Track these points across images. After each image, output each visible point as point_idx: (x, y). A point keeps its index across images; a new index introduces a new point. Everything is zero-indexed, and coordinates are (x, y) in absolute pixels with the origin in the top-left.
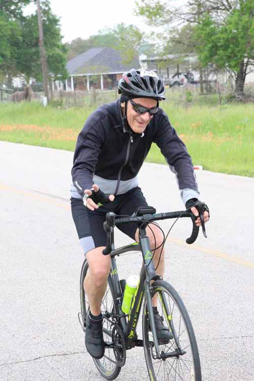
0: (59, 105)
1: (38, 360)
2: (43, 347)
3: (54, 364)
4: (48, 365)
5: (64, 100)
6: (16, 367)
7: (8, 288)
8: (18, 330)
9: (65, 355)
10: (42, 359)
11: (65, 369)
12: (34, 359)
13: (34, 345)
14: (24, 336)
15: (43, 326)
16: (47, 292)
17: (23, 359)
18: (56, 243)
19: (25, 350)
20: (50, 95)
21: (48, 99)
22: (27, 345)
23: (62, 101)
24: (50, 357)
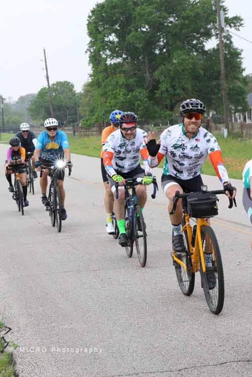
0: (239, 137)
1: (224, 365)
2: (229, 354)
3: (239, 368)
4: (233, 369)
5: (245, 132)
6: (205, 369)
7: (195, 303)
8: (205, 339)
9: (249, 361)
10: (228, 364)
11: (249, 372)
12: (221, 364)
13: (220, 352)
14: (211, 344)
15: (227, 336)
16: (231, 308)
17: (211, 363)
18: (239, 265)
19: (212, 356)
20: (230, 127)
21: (228, 130)
22: (214, 353)
23: (242, 133)
24: (236, 363)
